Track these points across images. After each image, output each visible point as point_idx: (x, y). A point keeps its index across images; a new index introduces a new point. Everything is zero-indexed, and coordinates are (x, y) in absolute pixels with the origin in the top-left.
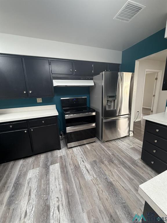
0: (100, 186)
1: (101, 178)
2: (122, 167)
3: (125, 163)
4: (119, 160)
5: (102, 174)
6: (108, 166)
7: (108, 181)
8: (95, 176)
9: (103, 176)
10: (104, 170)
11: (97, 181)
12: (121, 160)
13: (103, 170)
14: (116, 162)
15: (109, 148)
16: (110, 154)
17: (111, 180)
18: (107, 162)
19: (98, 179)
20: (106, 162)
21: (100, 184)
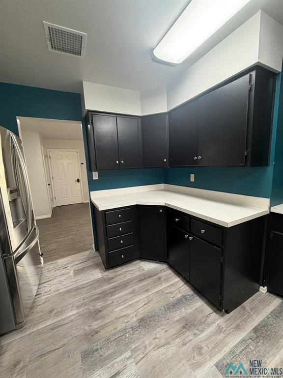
0: (147, 342)
1: (131, 339)
2: (112, 298)
3: (105, 291)
4: (96, 299)
5: (124, 337)
6: (107, 321)
7: (138, 325)
8: (128, 354)
9: (127, 335)
10: (114, 332)
11: (138, 350)
12: (96, 296)
13: (115, 334)
14: (99, 305)
15: (55, 311)
16: (75, 312)
17: (135, 319)
18: (96, 323)
19: (133, 347)
20: (95, 325)
21: (144, 342)
